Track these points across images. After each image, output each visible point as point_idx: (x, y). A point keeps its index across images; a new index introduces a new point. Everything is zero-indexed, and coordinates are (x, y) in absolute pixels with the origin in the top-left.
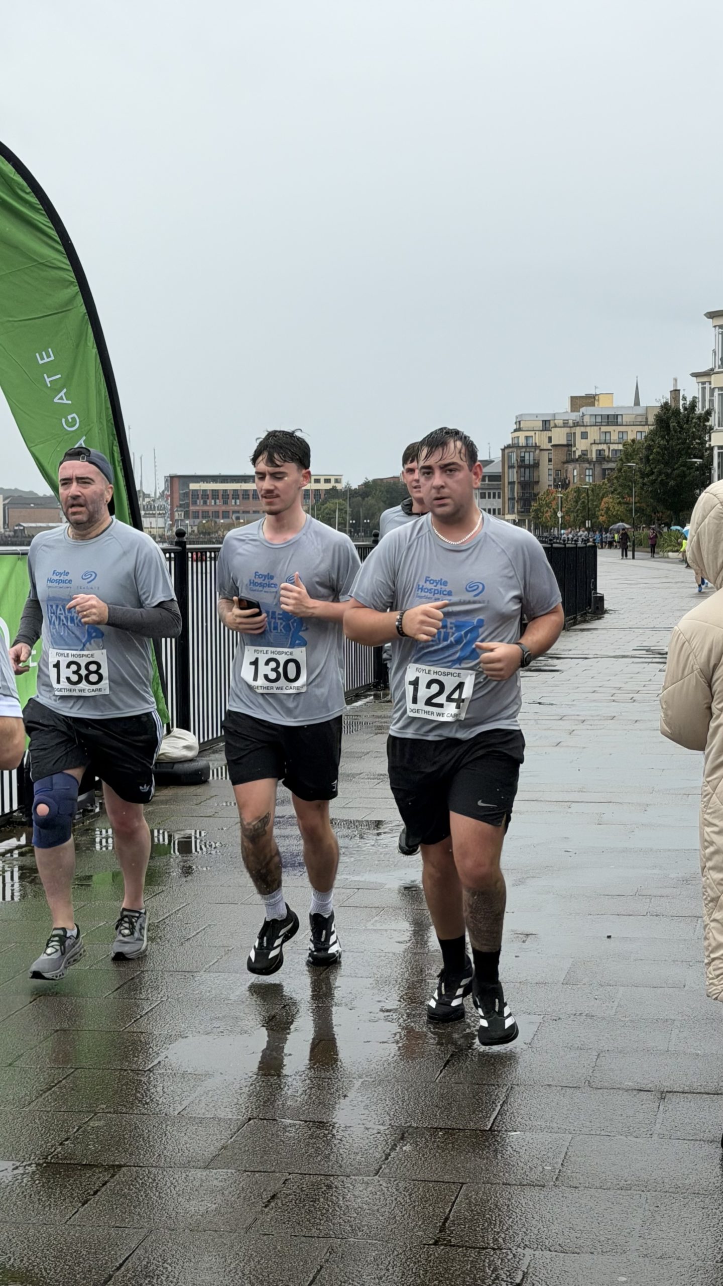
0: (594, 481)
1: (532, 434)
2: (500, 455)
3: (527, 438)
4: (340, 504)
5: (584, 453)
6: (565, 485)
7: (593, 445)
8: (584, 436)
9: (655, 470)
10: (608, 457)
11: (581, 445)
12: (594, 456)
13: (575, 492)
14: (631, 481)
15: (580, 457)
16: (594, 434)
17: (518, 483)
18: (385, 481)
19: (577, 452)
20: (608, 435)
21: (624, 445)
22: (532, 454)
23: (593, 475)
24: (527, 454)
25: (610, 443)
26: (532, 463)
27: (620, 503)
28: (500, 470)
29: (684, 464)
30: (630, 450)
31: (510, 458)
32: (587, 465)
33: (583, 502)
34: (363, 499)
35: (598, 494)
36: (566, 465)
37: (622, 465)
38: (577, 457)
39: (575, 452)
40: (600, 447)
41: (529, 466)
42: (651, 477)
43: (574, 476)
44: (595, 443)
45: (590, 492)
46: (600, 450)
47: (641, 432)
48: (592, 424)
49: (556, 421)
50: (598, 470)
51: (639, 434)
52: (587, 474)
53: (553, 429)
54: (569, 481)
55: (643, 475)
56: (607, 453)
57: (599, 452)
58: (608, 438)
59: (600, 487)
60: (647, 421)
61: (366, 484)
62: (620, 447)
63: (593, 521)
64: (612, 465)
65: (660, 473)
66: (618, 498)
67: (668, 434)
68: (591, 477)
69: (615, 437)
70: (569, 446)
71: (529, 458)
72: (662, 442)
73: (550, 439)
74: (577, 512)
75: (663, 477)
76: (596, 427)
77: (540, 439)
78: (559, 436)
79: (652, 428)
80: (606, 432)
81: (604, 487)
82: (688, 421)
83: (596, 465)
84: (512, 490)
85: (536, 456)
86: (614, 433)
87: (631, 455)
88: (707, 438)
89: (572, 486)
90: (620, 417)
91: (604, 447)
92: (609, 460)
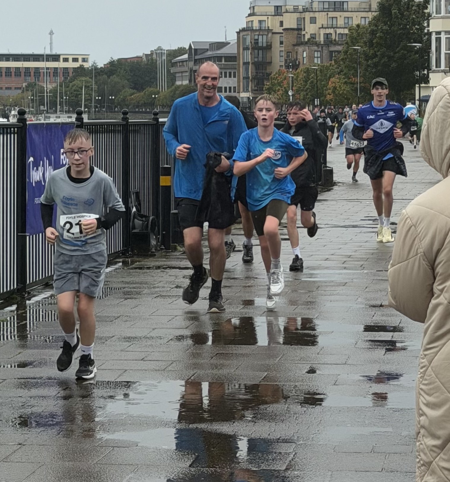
0: (322, 62)
1: (265, 18)
2: (236, 38)
3: (260, 22)
4: (86, 82)
5: (313, 36)
6: (295, 66)
7: (322, 29)
8: (313, 20)
9: (379, 53)
10: (335, 40)
11: (310, 30)
12: (322, 39)
13: (305, 72)
14: (356, 63)
15: (309, 39)
16: (322, 19)
17: (252, 63)
18: (129, 61)
19: (306, 35)
20: (334, 20)
21: (350, 30)
22: (265, 37)
23: (321, 57)
24: (260, 37)
25: (337, 28)
26: (265, 45)
27: (346, 83)
28: (236, 52)
29: (405, 48)
30: (355, 35)
31: (244, 40)
32: (316, 48)
33: (312, 82)
34: (109, 77)
35: (326, 75)
36: (296, 48)
37: (348, 47)
38: (306, 40)
39: (304, 35)
40: (328, 31)
41: (262, 48)
42: (374, 60)
43: (303, 58)
44: (322, 28)
45: (318, 72)
46: (327, 34)
47: (365, 18)
48: (320, 10)
49: (287, 7)
50: (325, 52)
51: (363, 20)
52: (316, 55)
53: (284, 14)
54: (299, 62)
55: (367, 58)
56: (333, 37)
57: (327, 35)
58: (335, 23)
59: (327, 68)
60: (370, 8)
61: (112, 63)
62: (346, 31)
63: (321, 99)
64: (339, 48)
65: (383, 56)
66: (344, 78)
67: (390, 20)
68: (319, 59)
69: (341, 22)
70: (299, 29)
71: (262, 41)
72: (384, 27)
73: (281, 23)
74: (306, 91)
75: (385, 59)
76: (323, 13)
77: (272, 23)
78: (290, 21)
79: (375, 14)
80: (333, 18)
81: (331, 68)
82: (408, 8)
83: (324, 48)
84: (247, 70)
85: (269, 39)
86: (341, 18)
87: (356, 39)
88: (426, 25)
89: (301, 67)
90: (345, 4)
91: (331, 31)
92: (336, 43)
